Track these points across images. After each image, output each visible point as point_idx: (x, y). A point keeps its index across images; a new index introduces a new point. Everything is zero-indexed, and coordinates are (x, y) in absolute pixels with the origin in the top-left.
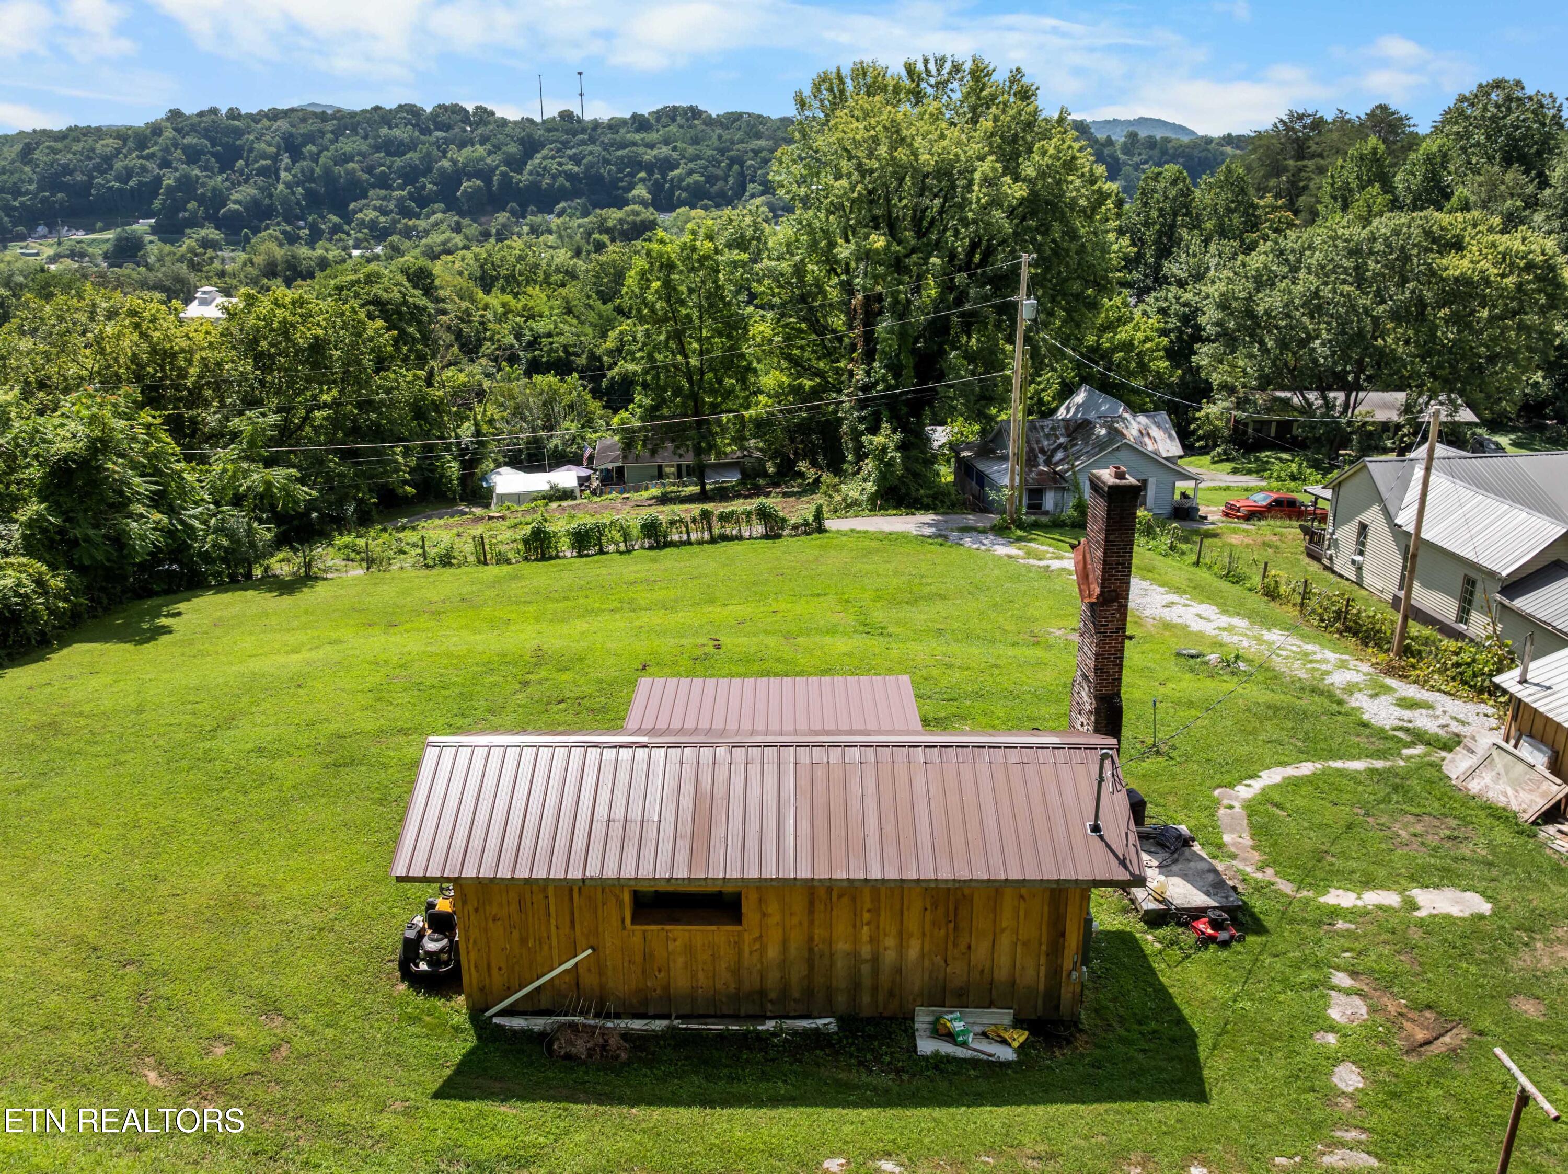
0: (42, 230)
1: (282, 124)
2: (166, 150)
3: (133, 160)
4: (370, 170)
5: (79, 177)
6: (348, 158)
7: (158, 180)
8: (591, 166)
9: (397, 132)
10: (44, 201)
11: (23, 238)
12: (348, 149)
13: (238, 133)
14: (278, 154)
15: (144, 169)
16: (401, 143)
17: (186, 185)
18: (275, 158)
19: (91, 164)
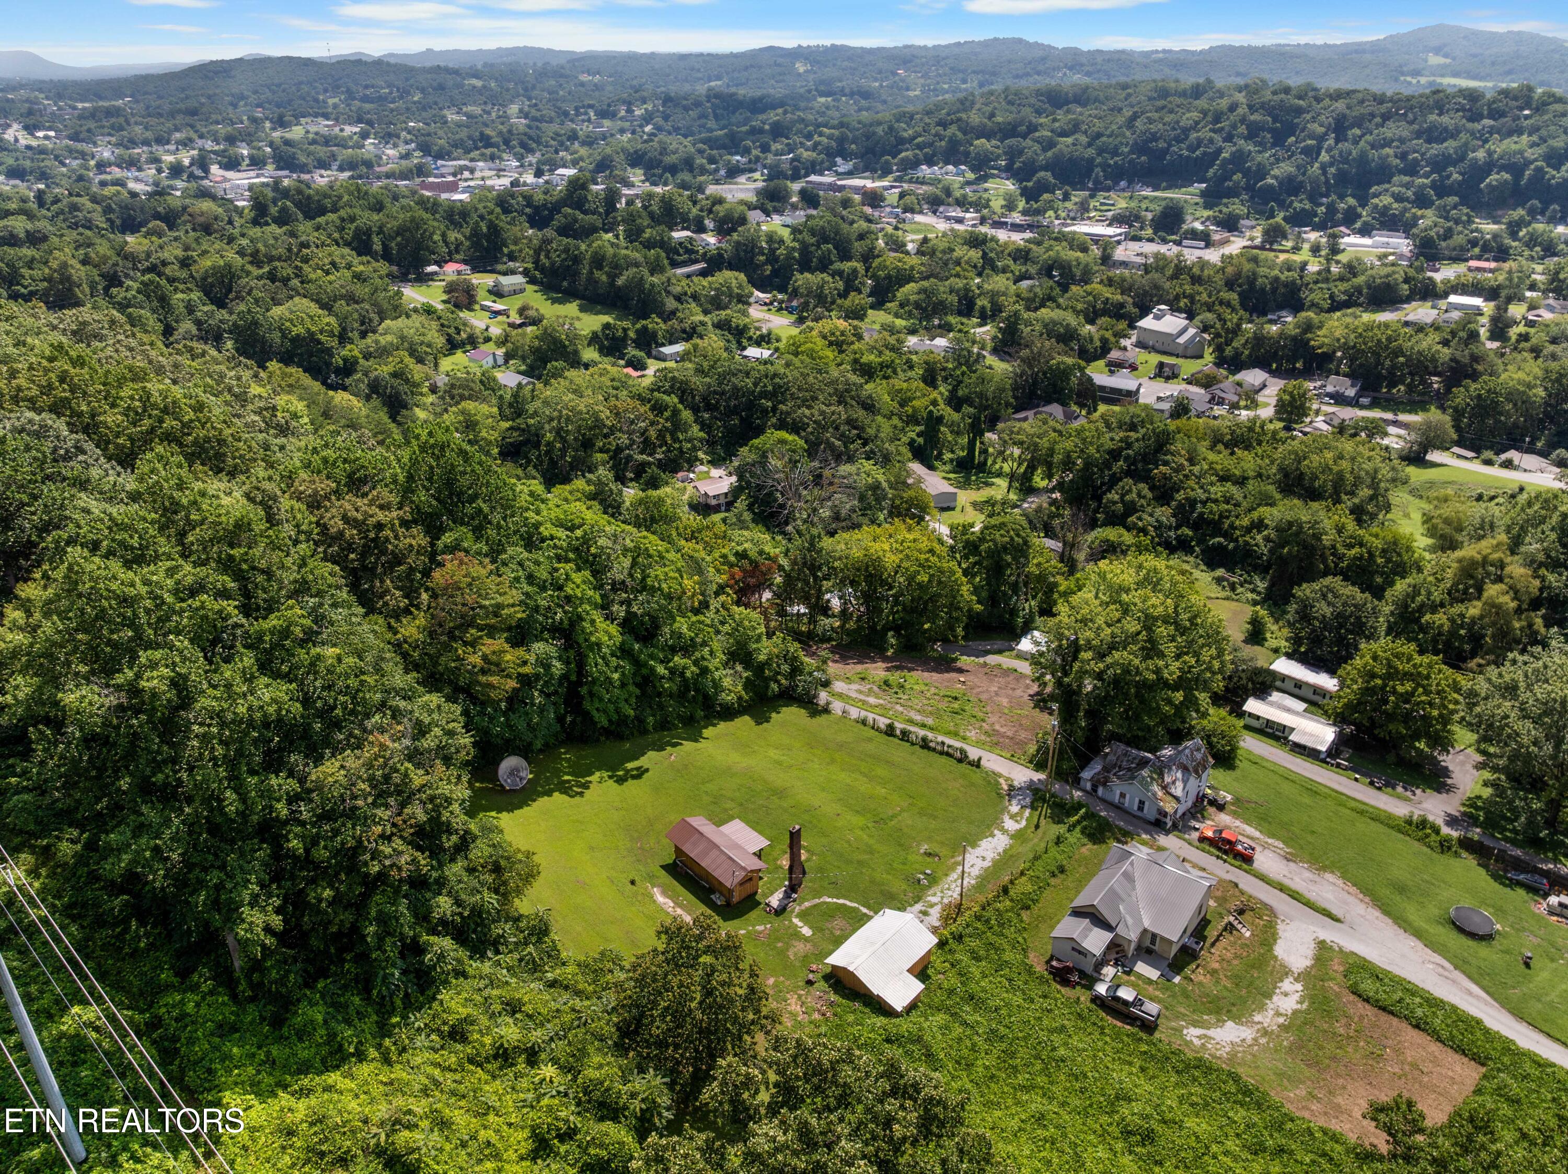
0: (1123, 184)
1: (1340, 105)
2: (1234, 127)
3: (1205, 133)
4: (1403, 156)
5: (1162, 144)
6: (1387, 143)
7: (1219, 151)
9: (1445, 120)
10: (1131, 162)
11: (1108, 189)
12: (1389, 135)
13: (1298, 111)
14: (1326, 134)
15: (1211, 141)
16: (1446, 129)
17: (1239, 159)
18: (1321, 139)
19: (1173, 134)
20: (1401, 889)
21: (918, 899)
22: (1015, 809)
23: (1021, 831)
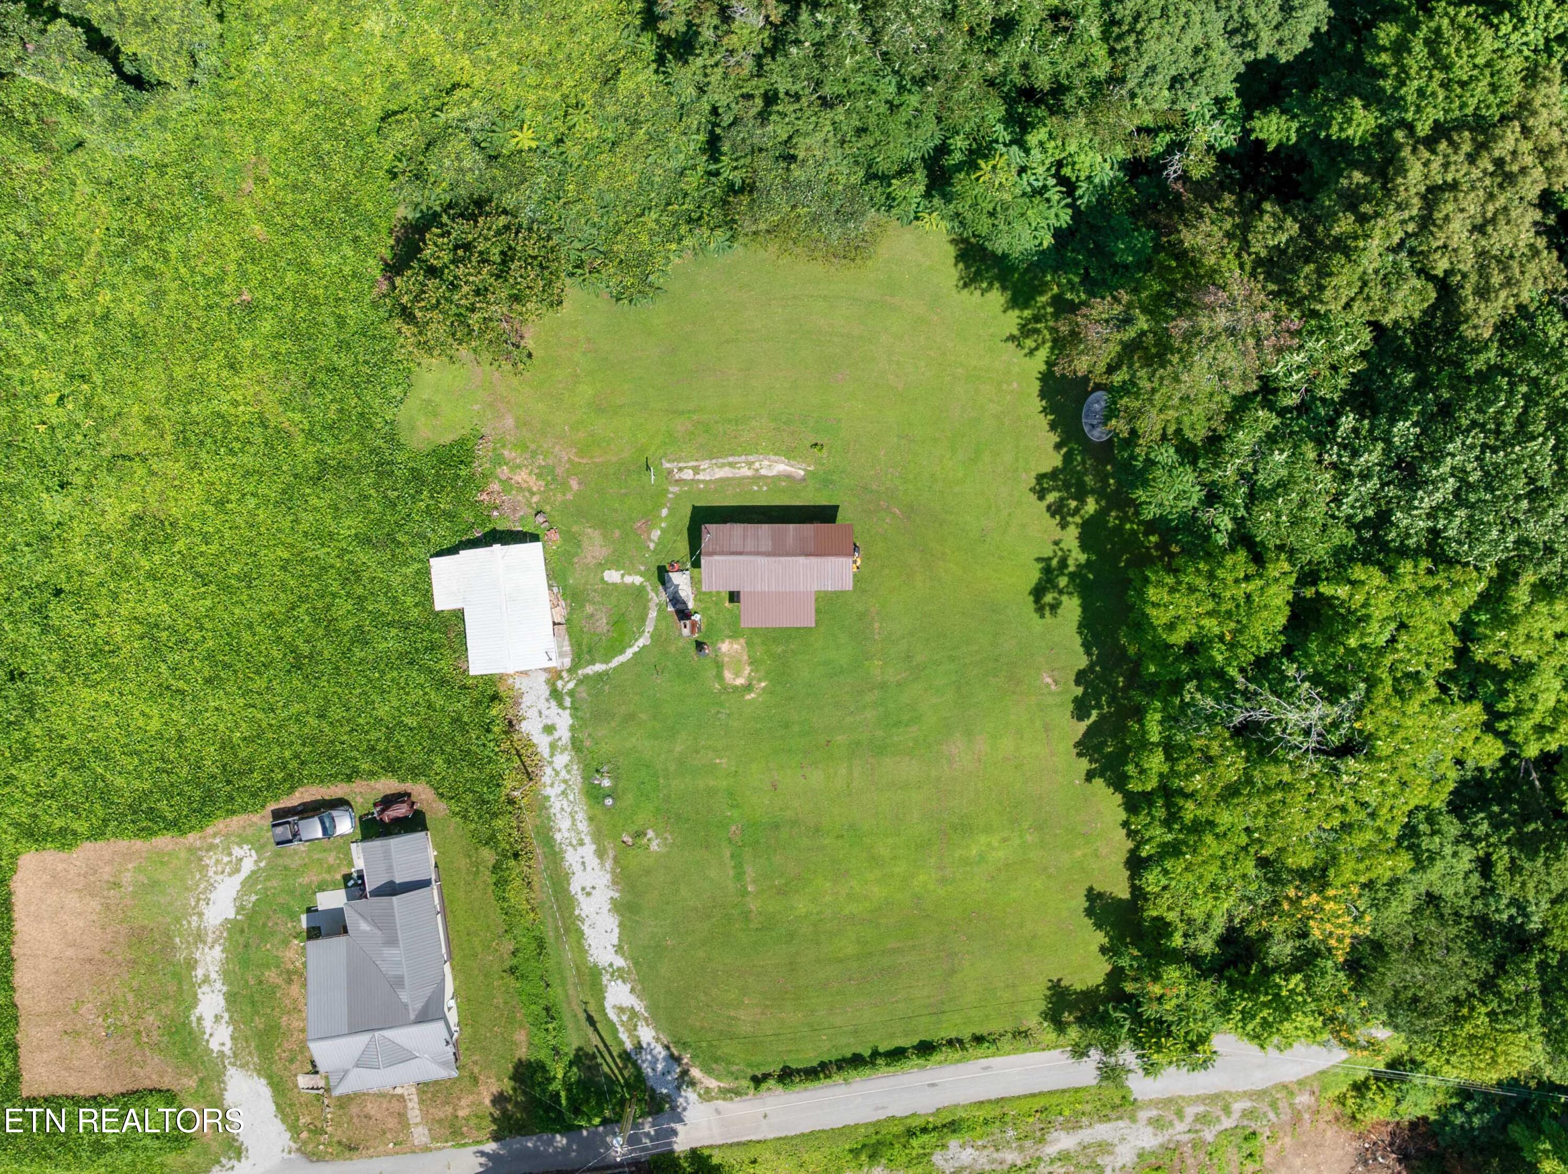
21: (576, 745)
22: (646, 1034)
23: (599, 992)
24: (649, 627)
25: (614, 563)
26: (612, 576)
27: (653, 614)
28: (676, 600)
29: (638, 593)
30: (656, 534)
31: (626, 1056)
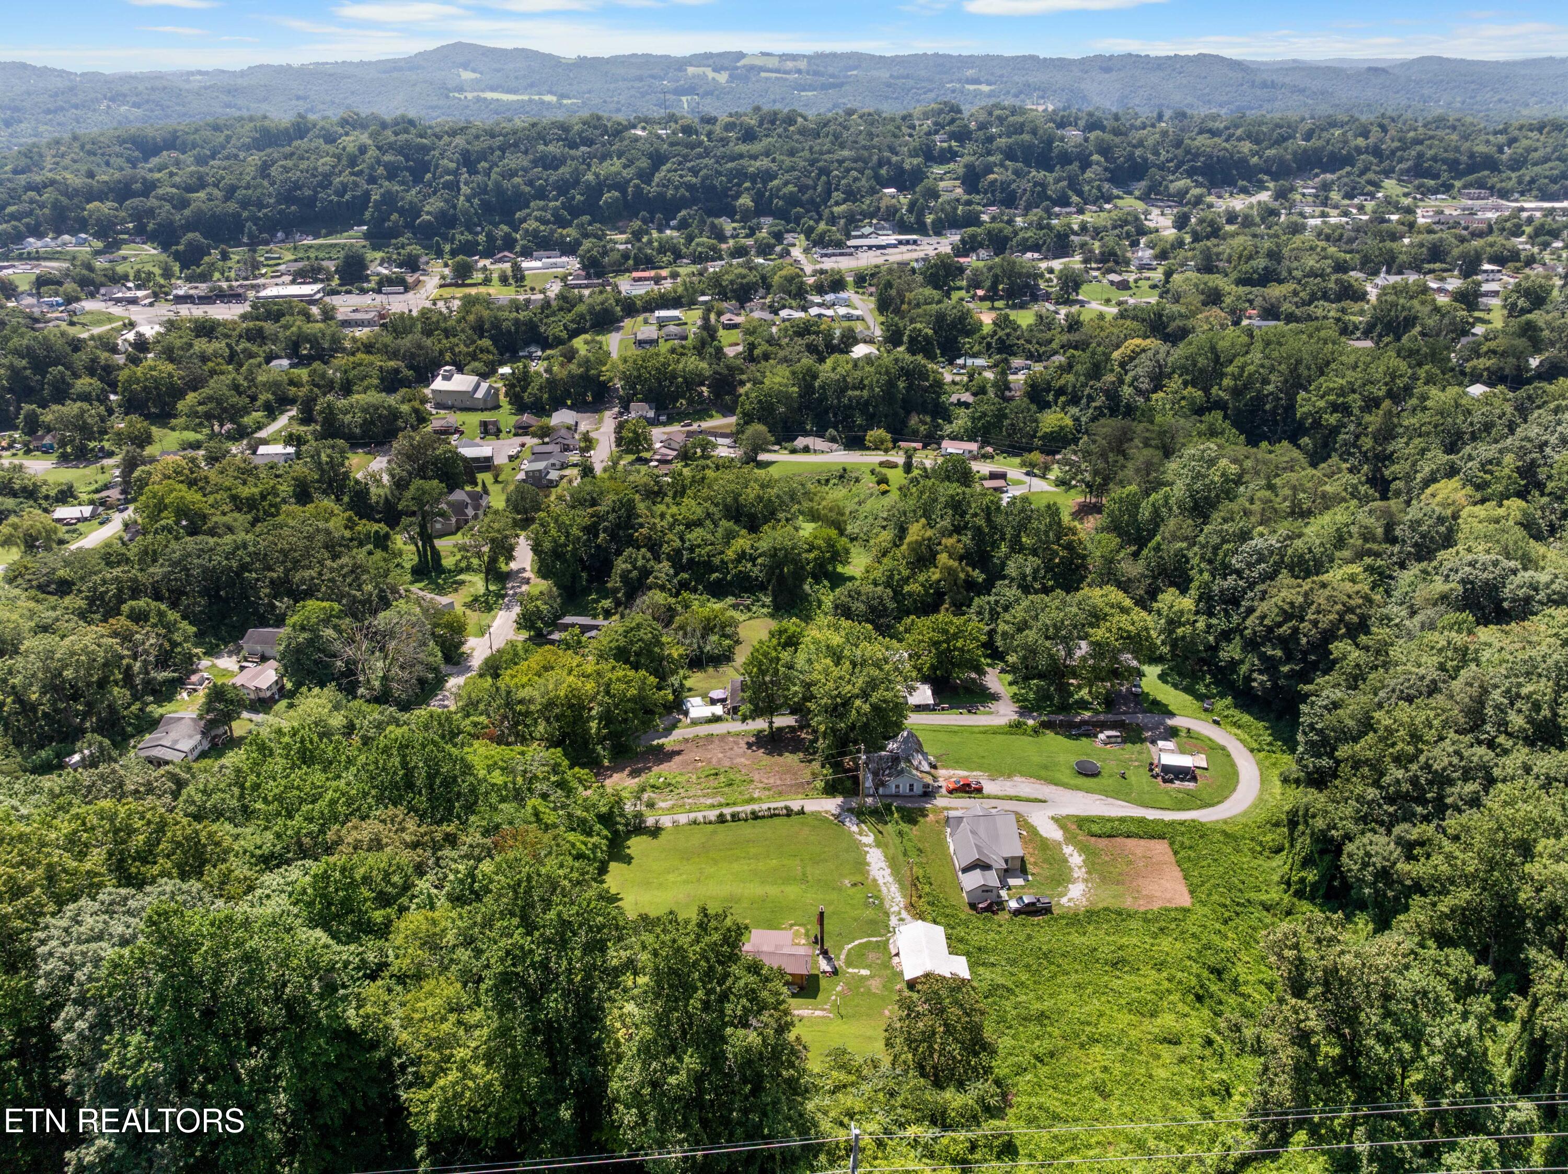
0: (281, 235)
1: (459, 141)
2: (372, 168)
3: (346, 177)
4: (530, 183)
5: (308, 192)
6: (513, 174)
7: (367, 194)
8: (706, 177)
9: (551, 148)
10: (282, 212)
11: (267, 243)
12: (513, 166)
13: (425, 149)
14: (458, 169)
15: (356, 184)
16: (555, 158)
17: (390, 199)
18: (456, 173)
19: (315, 181)
20: (1046, 767)
21: (887, 915)
22: (855, 828)
23: (876, 840)
24: (845, 952)
25: (863, 978)
26: (865, 972)
27: (842, 957)
28: (829, 959)
29: (849, 964)
30: (839, 988)
31: (864, 822)
